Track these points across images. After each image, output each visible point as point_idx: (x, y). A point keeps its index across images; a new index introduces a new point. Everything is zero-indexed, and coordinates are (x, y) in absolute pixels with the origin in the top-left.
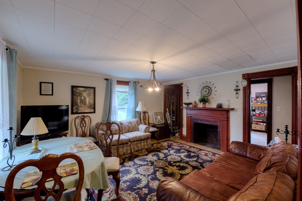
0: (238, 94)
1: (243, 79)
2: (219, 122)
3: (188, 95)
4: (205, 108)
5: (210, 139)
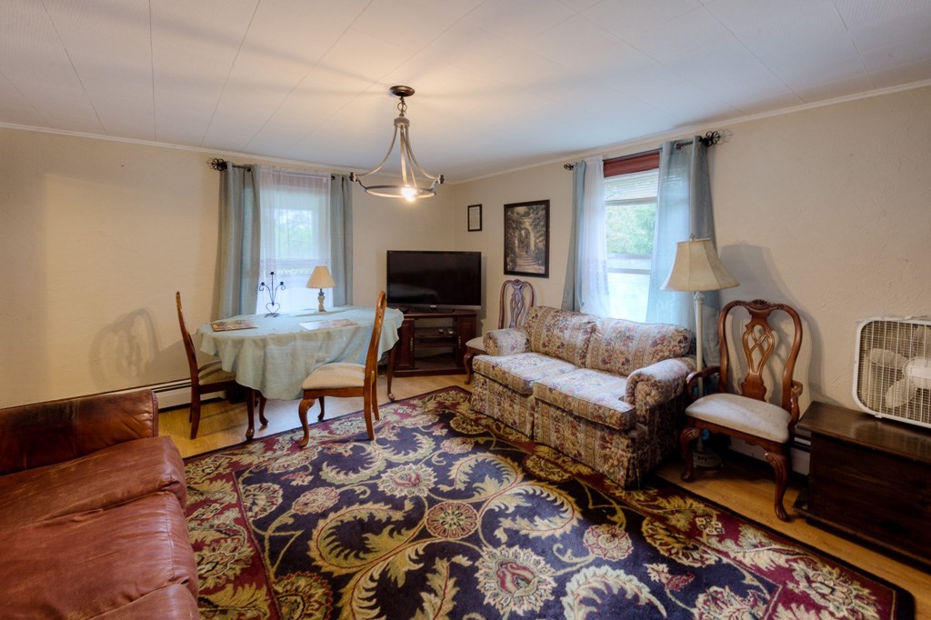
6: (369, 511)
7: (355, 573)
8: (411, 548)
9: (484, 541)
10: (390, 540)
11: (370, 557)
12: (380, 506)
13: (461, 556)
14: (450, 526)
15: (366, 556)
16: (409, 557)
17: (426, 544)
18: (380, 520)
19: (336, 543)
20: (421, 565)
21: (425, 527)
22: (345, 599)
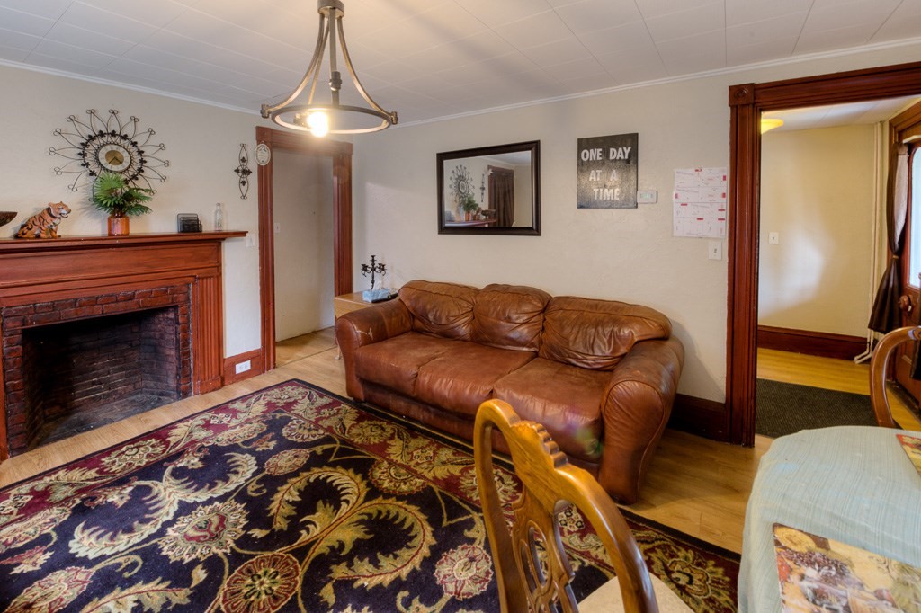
0: (246, 185)
2: (185, 288)
4: (125, 236)
6: (381, 571)
7: (364, 502)
8: (315, 534)
9: (226, 560)
10: (341, 537)
11: (356, 518)
12: (368, 583)
13: (259, 537)
14: (265, 573)
15: (360, 517)
16: (315, 525)
17: (298, 542)
18: (361, 560)
19: (397, 522)
20: (302, 520)
21: (300, 564)
22: (363, 486)
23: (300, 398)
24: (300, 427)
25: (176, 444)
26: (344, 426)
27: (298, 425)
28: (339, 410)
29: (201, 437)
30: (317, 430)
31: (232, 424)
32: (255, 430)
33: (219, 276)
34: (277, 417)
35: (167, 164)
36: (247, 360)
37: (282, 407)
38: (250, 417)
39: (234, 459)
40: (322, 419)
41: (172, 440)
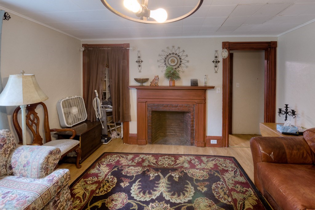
0: (217, 67)
1: (223, 48)
2: (193, 106)
3: (140, 66)
4: (174, 86)
5: (171, 130)
23: (231, 169)
24: (221, 188)
25: (178, 164)
26: (244, 205)
27: (221, 186)
28: (247, 191)
29: (185, 166)
30: (228, 197)
31: (197, 167)
32: (203, 176)
33: (205, 104)
34: (215, 175)
35: (188, 61)
36: (216, 139)
37: (220, 170)
38: (205, 167)
39: (188, 186)
40: (234, 190)
41: (178, 161)
